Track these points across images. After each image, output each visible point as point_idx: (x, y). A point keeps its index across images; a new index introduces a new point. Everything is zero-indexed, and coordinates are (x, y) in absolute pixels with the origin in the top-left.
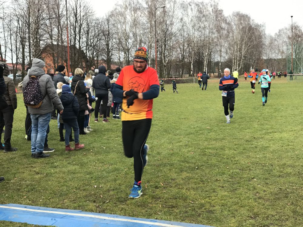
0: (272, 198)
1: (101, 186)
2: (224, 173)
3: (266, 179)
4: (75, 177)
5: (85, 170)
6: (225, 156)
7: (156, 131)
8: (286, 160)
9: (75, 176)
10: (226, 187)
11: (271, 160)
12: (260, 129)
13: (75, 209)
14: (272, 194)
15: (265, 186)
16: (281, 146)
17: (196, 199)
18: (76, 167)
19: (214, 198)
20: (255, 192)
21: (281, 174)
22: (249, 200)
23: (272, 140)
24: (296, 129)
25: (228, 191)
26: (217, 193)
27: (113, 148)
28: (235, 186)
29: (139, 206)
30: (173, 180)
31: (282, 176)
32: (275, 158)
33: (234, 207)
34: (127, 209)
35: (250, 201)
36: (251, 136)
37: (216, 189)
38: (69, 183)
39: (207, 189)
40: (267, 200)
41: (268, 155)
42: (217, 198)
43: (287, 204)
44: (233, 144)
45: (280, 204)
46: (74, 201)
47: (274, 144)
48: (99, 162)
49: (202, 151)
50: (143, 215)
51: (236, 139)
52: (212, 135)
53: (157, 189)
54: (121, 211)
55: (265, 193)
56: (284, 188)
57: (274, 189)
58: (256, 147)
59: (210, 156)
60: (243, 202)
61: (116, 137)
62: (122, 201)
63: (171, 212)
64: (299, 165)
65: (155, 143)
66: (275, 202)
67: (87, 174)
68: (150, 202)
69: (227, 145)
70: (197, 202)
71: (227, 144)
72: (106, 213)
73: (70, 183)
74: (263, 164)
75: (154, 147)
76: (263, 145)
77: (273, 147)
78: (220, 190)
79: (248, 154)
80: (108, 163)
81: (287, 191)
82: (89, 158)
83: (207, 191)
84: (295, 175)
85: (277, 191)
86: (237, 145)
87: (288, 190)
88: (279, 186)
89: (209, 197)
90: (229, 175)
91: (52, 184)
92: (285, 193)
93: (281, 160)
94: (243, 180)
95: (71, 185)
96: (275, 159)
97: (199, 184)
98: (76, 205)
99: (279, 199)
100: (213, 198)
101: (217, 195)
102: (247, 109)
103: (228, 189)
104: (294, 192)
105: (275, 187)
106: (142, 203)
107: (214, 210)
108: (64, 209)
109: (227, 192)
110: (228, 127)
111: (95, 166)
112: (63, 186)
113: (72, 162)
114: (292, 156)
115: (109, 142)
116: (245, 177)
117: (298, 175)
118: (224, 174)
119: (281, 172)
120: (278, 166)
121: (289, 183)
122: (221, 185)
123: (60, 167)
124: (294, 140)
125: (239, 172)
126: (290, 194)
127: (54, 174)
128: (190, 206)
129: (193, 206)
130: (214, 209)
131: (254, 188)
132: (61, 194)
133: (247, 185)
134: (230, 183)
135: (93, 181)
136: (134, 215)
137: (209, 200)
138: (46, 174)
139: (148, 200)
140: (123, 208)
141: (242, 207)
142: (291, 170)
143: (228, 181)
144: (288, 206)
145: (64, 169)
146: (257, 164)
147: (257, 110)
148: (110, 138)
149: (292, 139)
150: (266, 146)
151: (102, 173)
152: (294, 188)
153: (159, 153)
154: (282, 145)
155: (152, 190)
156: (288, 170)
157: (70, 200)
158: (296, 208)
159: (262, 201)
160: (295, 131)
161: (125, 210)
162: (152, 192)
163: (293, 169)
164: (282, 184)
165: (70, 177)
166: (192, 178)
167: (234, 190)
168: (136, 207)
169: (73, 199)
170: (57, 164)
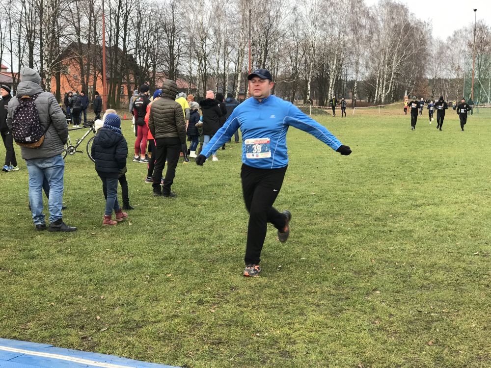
0: (401, 329)
1: (102, 297)
2: (326, 277)
3: (398, 292)
4: (62, 278)
5: (83, 265)
6: (334, 247)
7: (228, 196)
8: (438, 256)
9: (61, 276)
10: (325, 306)
11: (412, 255)
12: (403, 198)
13: (42, 342)
14: (403, 322)
15: (392, 305)
16: (433, 229)
17: (266, 329)
18: (70, 258)
19: (299, 326)
20: (374, 316)
21: (425, 283)
22: (361, 332)
23: (420, 218)
24: (464, 199)
25: (326, 313)
26: (306, 317)
27: (144, 226)
28: (341, 303)
29: (160, 338)
30: (233, 288)
31: (426, 287)
32: (420, 251)
33: (332, 346)
34: (137, 343)
35: (362, 334)
36: (385, 210)
37: (305, 308)
38: (46, 289)
39: (290, 308)
40: (392, 334)
41: (408, 247)
42: (303, 327)
43: (427, 343)
44: (352, 224)
45: (415, 341)
46: (45, 324)
47: (421, 226)
48: (111, 250)
49: (296, 234)
50: (163, 358)
51: (358, 214)
52: (322, 206)
53: (200, 306)
54: (125, 347)
55: (391, 319)
56: (425, 311)
57: (407, 311)
58: (391, 231)
59: (308, 245)
60: (348, 336)
61: (155, 206)
62: (132, 329)
63: (215, 352)
64: (459, 267)
65: (220, 218)
66: (407, 337)
67: (85, 273)
68: (183, 331)
69: (341, 225)
70: (266, 334)
71: (343, 223)
72: (96, 352)
73: (50, 289)
74: (397, 264)
75: (215, 225)
76: (403, 227)
77: (420, 232)
78: (312, 311)
79: (374, 244)
80: (128, 252)
81: (431, 316)
82: (97, 242)
83: (289, 313)
84: (449, 284)
85: (413, 316)
86: (358, 225)
87: (432, 314)
88: (419, 305)
89: (290, 324)
90: (334, 283)
91: (17, 290)
92: (426, 320)
93: (430, 256)
94: (357, 292)
95: (50, 293)
96: (420, 255)
97: (277, 298)
98: (46, 334)
99: (413, 332)
100: (297, 326)
101: (306, 320)
102: (390, 162)
103: (326, 309)
104: (443, 319)
105: (410, 307)
106: (167, 333)
107: (294, 351)
108: (22, 340)
109: (325, 315)
110: (350, 193)
111: (103, 258)
112: (35, 295)
113: (66, 249)
114: (450, 250)
115: (141, 214)
116: (360, 288)
117: (455, 286)
118: (325, 279)
119: (426, 279)
120: (423, 267)
121: (437, 300)
122: (316, 301)
123: (41, 258)
124: (457, 220)
125: (353, 278)
126: (435, 324)
127: (27, 270)
128: (251, 341)
129: (257, 342)
130: (295, 349)
131: (374, 310)
132: (27, 310)
133: (362, 303)
134: (333, 299)
135: (91, 287)
136: (145, 357)
137: (289, 331)
138: (13, 271)
139: (179, 327)
140: (130, 341)
141: (345, 346)
142: (444, 275)
143: (330, 295)
144: (428, 347)
145: (46, 261)
146: (386, 262)
147: (406, 165)
148: (145, 207)
149: (455, 218)
150: (408, 229)
151: (112, 272)
152: (443, 311)
153: (220, 237)
154: (435, 229)
155: (192, 308)
156: (438, 276)
157: (39, 322)
158: (443, 351)
159: (383, 335)
160: (462, 203)
161: (134, 345)
162: (191, 311)
163: (447, 273)
164: (424, 303)
165: (53, 276)
166: (268, 287)
167: (337, 311)
168: (153, 340)
169: (43, 322)
170: (38, 253)
